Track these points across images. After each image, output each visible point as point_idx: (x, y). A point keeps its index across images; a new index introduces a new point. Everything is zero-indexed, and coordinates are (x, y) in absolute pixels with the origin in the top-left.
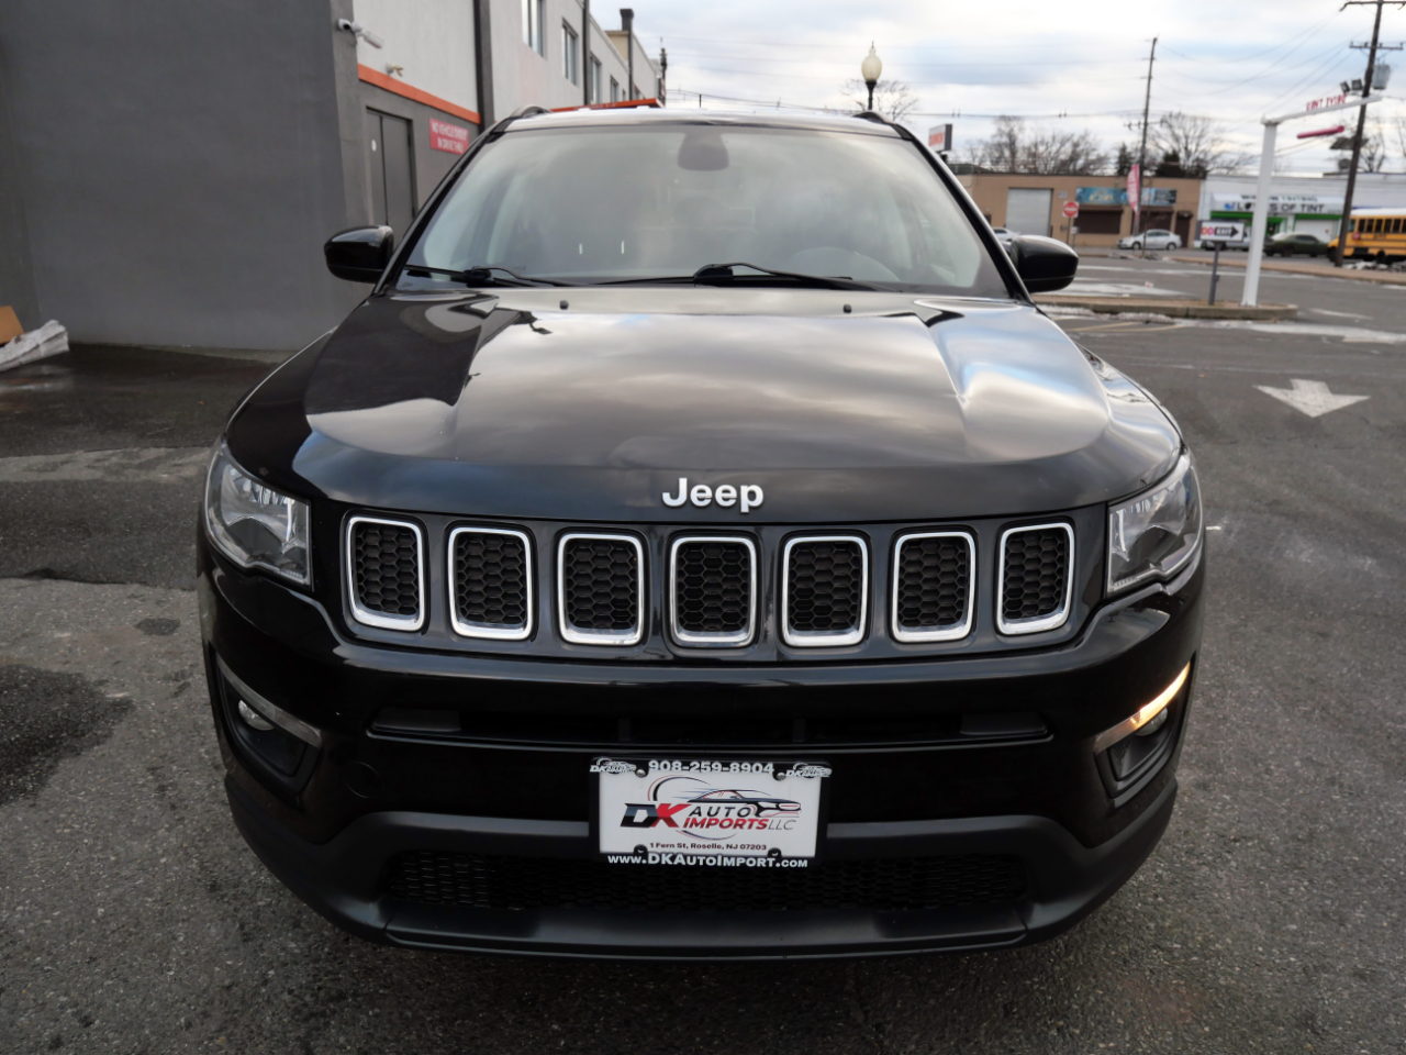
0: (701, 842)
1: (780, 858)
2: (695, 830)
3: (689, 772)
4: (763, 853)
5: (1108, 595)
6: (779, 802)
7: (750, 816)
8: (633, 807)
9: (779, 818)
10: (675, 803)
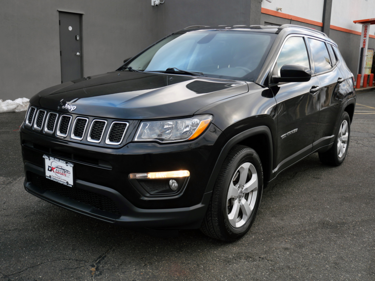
0: (58, 177)
1: (68, 184)
2: (57, 174)
3: (55, 161)
4: (66, 182)
5: (134, 141)
6: (67, 171)
7: (64, 173)
8: (49, 167)
9: (67, 175)
10: (54, 167)
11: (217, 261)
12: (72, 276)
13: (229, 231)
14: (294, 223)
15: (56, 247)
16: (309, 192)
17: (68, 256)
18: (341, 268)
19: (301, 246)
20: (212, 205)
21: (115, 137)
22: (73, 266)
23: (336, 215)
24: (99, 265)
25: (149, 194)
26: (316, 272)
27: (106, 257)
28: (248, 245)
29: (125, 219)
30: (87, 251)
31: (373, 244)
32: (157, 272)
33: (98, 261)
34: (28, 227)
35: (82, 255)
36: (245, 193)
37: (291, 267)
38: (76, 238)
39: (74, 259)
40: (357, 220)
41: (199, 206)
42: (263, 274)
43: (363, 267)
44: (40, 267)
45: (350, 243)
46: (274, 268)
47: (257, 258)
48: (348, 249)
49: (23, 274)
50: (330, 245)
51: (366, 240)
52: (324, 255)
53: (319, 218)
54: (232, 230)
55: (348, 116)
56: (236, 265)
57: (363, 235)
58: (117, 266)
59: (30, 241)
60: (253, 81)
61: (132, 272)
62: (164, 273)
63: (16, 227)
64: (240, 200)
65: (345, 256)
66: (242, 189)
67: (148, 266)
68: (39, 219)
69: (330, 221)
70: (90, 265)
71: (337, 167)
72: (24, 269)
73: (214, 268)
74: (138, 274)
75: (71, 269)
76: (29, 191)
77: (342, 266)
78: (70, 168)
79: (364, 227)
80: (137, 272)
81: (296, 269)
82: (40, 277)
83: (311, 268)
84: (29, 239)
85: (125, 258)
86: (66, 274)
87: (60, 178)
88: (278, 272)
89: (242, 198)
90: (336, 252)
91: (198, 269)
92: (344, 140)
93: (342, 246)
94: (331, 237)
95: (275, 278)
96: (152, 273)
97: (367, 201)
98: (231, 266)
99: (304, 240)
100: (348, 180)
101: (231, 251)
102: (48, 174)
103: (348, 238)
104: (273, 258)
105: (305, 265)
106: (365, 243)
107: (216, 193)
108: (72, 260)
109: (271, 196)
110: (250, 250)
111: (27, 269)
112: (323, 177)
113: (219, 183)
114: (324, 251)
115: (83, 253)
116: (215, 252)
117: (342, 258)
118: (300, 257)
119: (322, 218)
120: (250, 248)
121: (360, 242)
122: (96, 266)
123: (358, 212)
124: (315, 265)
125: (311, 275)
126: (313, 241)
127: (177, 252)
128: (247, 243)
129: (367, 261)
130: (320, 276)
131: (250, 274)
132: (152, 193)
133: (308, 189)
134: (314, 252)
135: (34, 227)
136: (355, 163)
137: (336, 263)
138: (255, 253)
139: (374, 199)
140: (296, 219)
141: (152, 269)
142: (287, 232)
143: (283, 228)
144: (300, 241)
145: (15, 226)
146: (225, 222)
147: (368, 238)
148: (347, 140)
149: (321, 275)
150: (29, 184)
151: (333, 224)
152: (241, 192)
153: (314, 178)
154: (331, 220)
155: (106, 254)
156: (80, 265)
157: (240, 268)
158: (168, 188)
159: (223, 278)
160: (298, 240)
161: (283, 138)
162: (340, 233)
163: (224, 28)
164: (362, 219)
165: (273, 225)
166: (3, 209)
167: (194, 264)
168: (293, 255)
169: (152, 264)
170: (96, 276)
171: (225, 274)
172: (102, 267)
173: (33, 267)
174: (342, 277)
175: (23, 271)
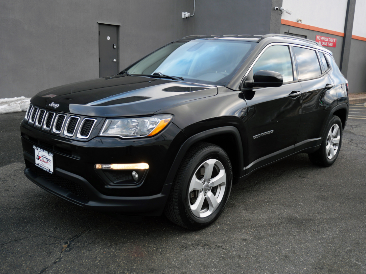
0: (43, 165)
1: (50, 171)
2: (42, 162)
3: (41, 151)
4: (48, 169)
5: (99, 135)
6: (49, 160)
7: (47, 162)
8: (37, 156)
9: (49, 163)
10: (41, 156)
11: (176, 246)
12: (45, 251)
13: (190, 220)
14: (262, 217)
15: (42, 225)
16: (289, 190)
17: (49, 233)
18: (289, 261)
19: (260, 238)
20: (174, 195)
21: (85, 132)
22: (50, 242)
23: (306, 212)
24: (72, 242)
25: (113, 183)
26: (264, 262)
27: (81, 237)
28: (210, 234)
29: (92, 203)
30: (66, 230)
31: (331, 241)
32: (119, 252)
33: (72, 239)
34: (27, 207)
35: (60, 233)
36: (212, 187)
37: (241, 256)
38: (62, 218)
39: (53, 236)
40: (325, 218)
41: (159, 195)
42: (213, 261)
43: (312, 261)
44: (22, 241)
45: (308, 239)
46: (226, 256)
47: (214, 246)
48: (304, 244)
49: (5, 246)
50: (288, 239)
51: (325, 237)
52: (278, 248)
53: (289, 213)
54: (195, 220)
55: (340, 120)
56: (192, 251)
57: (325, 232)
58: (87, 245)
59: (23, 218)
60: (225, 86)
61: (96, 250)
62: (124, 253)
63: (17, 207)
64: (206, 193)
65: (298, 250)
66: (208, 183)
67: (113, 247)
68: (38, 201)
69: (297, 217)
70: (64, 243)
71: (327, 168)
72: (8, 241)
73: (171, 252)
74: (101, 253)
75: (47, 244)
76: (27, 176)
77: (291, 259)
78: (50, 157)
79: (329, 224)
80: (102, 251)
81: (245, 259)
82: (18, 250)
83: (260, 259)
84: (23, 217)
85: (96, 238)
86: (41, 249)
87: (45, 166)
88: (228, 260)
89: (208, 191)
90: (291, 245)
91: (155, 252)
92: (334, 142)
93: (299, 241)
94: (293, 231)
95: (223, 265)
96: (114, 253)
97: (343, 200)
98: (186, 252)
99: (265, 233)
100: (332, 180)
101: (193, 238)
102: (37, 161)
103: (308, 234)
104: (228, 247)
105: (256, 255)
106: (323, 239)
107: (177, 185)
108: (51, 237)
109: (251, 191)
110: (210, 239)
111: (10, 242)
112: (309, 176)
113: (180, 176)
114: (280, 244)
115: (63, 231)
116: (178, 238)
117: (294, 252)
118: (254, 248)
119: (291, 214)
120: (211, 237)
121: (319, 238)
122: (69, 243)
123: (330, 210)
124: (265, 256)
125: (258, 265)
126: (273, 235)
127: (144, 236)
128: (210, 232)
129: (318, 256)
130: (266, 267)
131: (201, 260)
132: (115, 182)
133: (289, 187)
134: (270, 244)
135: (31, 207)
136: (346, 165)
137: (287, 255)
138: (213, 241)
139: (350, 199)
140: (265, 213)
141: (115, 250)
142: (252, 225)
143: (249, 220)
144: (261, 234)
145: (16, 205)
146: (186, 212)
147: (328, 235)
148: (338, 142)
149: (268, 266)
150: (28, 170)
151: (299, 220)
152: (207, 186)
153: (299, 177)
154: (299, 217)
155: (82, 234)
156: (56, 242)
157: (194, 254)
158: (130, 178)
159: (174, 261)
160: (259, 232)
161: (255, 138)
162: (302, 229)
163: (213, 37)
164: (330, 217)
165: (241, 217)
166: (13, 191)
167: (154, 248)
168: (248, 246)
169: (117, 245)
170: (65, 251)
171: (178, 259)
172: (74, 244)
173: (17, 240)
174: (287, 269)
175: (6, 244)
